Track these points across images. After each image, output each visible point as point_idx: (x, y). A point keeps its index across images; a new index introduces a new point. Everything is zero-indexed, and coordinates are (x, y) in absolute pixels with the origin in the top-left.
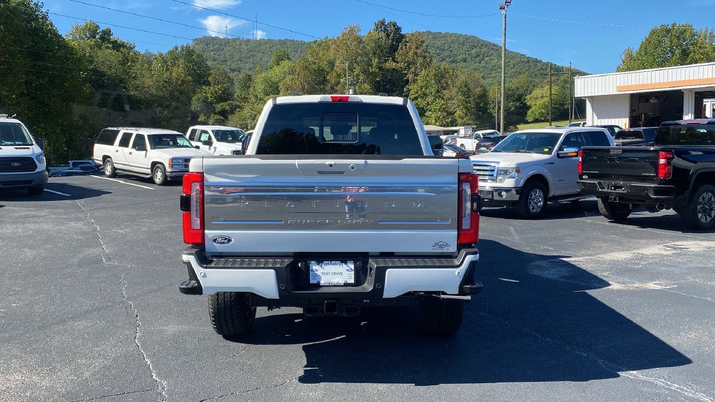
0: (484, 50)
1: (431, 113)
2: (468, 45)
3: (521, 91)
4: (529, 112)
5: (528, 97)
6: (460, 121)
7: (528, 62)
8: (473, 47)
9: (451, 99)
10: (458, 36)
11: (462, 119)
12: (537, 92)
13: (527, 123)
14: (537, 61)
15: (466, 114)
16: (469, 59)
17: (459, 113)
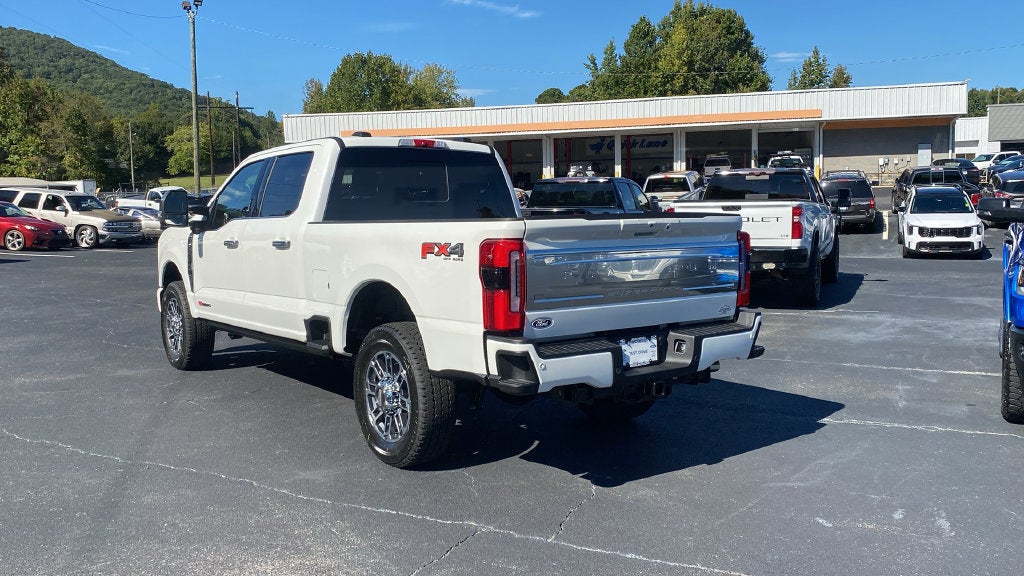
0: (79, 62)
1: (17, 157)
2: (50, 53)
3: (155, 129)
4: (172, 161)
5: (168, 138)
6: (71, 171)
7: (153, 86)
8: (61, 56)
9: (54, 134)
10: (33, 36)
11: (76, 168)
12: (181, 132)
13: (169, 176)
14: (165, 86)
15: (81, 161)
16: (55, 73)
17: (68, 160)
